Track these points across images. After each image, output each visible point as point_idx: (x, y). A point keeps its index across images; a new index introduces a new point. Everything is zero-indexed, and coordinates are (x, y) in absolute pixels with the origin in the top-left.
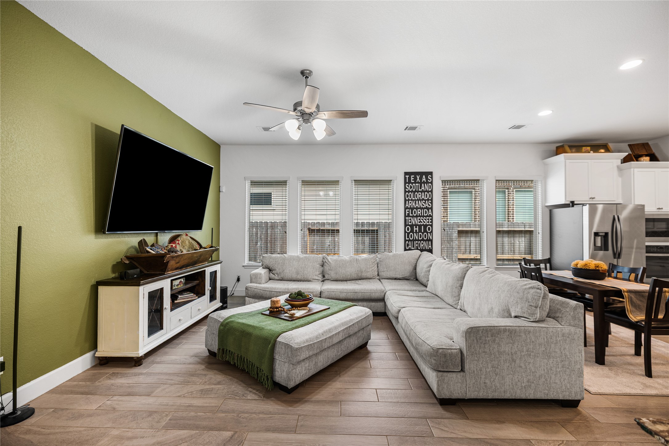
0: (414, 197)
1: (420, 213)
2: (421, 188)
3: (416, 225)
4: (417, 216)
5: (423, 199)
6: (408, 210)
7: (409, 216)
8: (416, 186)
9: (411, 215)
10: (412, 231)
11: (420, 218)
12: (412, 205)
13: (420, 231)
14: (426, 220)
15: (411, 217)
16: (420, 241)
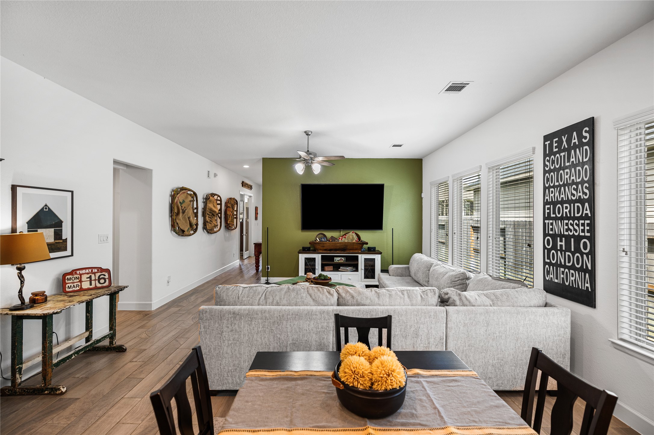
0: (558, 181)
1: (567, 210)
2: (569, 161)
3: (561, 236)
4: (562, 218)
5: (573, 183)
6: (549, 206)
7: (549, 218)
8: (561, 157)
9: (552, 216)
10: (554, 247)
11: (567, 221)
12: (554, 196)
13: (568, 249)
14: (578, 225)
15: (553, 219)
16: (570, 268)
